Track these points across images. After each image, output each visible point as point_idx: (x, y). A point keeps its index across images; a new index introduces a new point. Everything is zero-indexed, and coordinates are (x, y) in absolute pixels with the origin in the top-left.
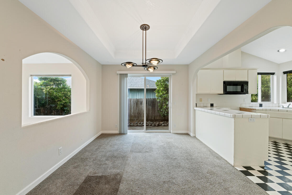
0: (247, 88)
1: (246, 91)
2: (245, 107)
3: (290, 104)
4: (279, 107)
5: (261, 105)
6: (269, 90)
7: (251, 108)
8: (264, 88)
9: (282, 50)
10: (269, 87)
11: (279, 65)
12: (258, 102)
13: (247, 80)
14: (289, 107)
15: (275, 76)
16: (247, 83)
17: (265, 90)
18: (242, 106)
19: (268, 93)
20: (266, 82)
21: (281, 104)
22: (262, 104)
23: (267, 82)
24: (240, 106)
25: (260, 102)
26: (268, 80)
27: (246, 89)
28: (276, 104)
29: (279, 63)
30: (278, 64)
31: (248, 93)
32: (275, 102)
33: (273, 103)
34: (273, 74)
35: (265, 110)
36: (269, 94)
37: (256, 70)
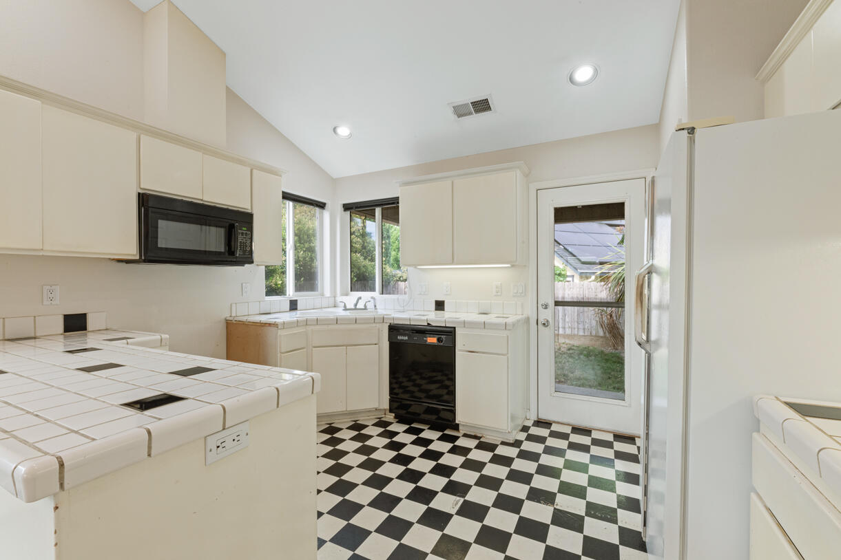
0: (249, 242)
1: (244, 252)
2: (244, 319)
3: (360, 298)
4: (335, 307)
5: (293, 305)
6: (312, 260)
7: (264, 319)
8: (304, 251)
9: (344, 131)
10: (311, 250)
11: (335, 182)
12: (288, 294)
13: (250, 208)
14: (358, 307)
15: (326, 214)
16: (246, 219)
17: (304, 258)
18: (233, 315)
19: (311, 265)
20: (308, 238)
21: (339, 299)
22: (296, 301)
23: (308, 236)
24: (226, 315)
25: (291, 295)
26: (311, 232)
27: (243, 245)
28: (328, 297)
29: (335, 176)
30: (332, 178)
31: (252, 262)
32: (327, 293)
33: (322, 295)
34: (322, 206)
35: (305, 324)
36: (312, 270)
37: (277, 175)
